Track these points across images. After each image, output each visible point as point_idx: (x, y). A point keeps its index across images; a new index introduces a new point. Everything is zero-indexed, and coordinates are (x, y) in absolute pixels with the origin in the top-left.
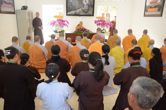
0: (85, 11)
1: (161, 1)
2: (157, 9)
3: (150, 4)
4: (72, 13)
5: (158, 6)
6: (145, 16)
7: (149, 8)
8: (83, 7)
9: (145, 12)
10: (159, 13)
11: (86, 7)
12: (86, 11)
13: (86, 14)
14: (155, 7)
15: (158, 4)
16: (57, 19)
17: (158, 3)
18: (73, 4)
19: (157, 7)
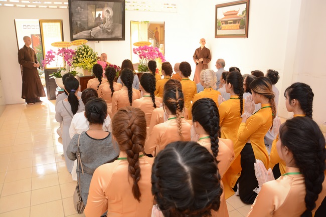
0: (107, 31)
1: (243, 13)
2: (237, 25)
3: (224, 17)
4: (82, 36)
5: (240, 20)
6: (217, 36)
7: (223, 24)
8: (103, 23)
9: (217, 31)
10: (243, 32)
11: (109, 22)
12: (109, 31)
13: (110, 37)
14: (235, 22)
15: (238, 17)
16: (59, 50)
17: (238, 15)
18: (83, 18)
19: (238, 23)
